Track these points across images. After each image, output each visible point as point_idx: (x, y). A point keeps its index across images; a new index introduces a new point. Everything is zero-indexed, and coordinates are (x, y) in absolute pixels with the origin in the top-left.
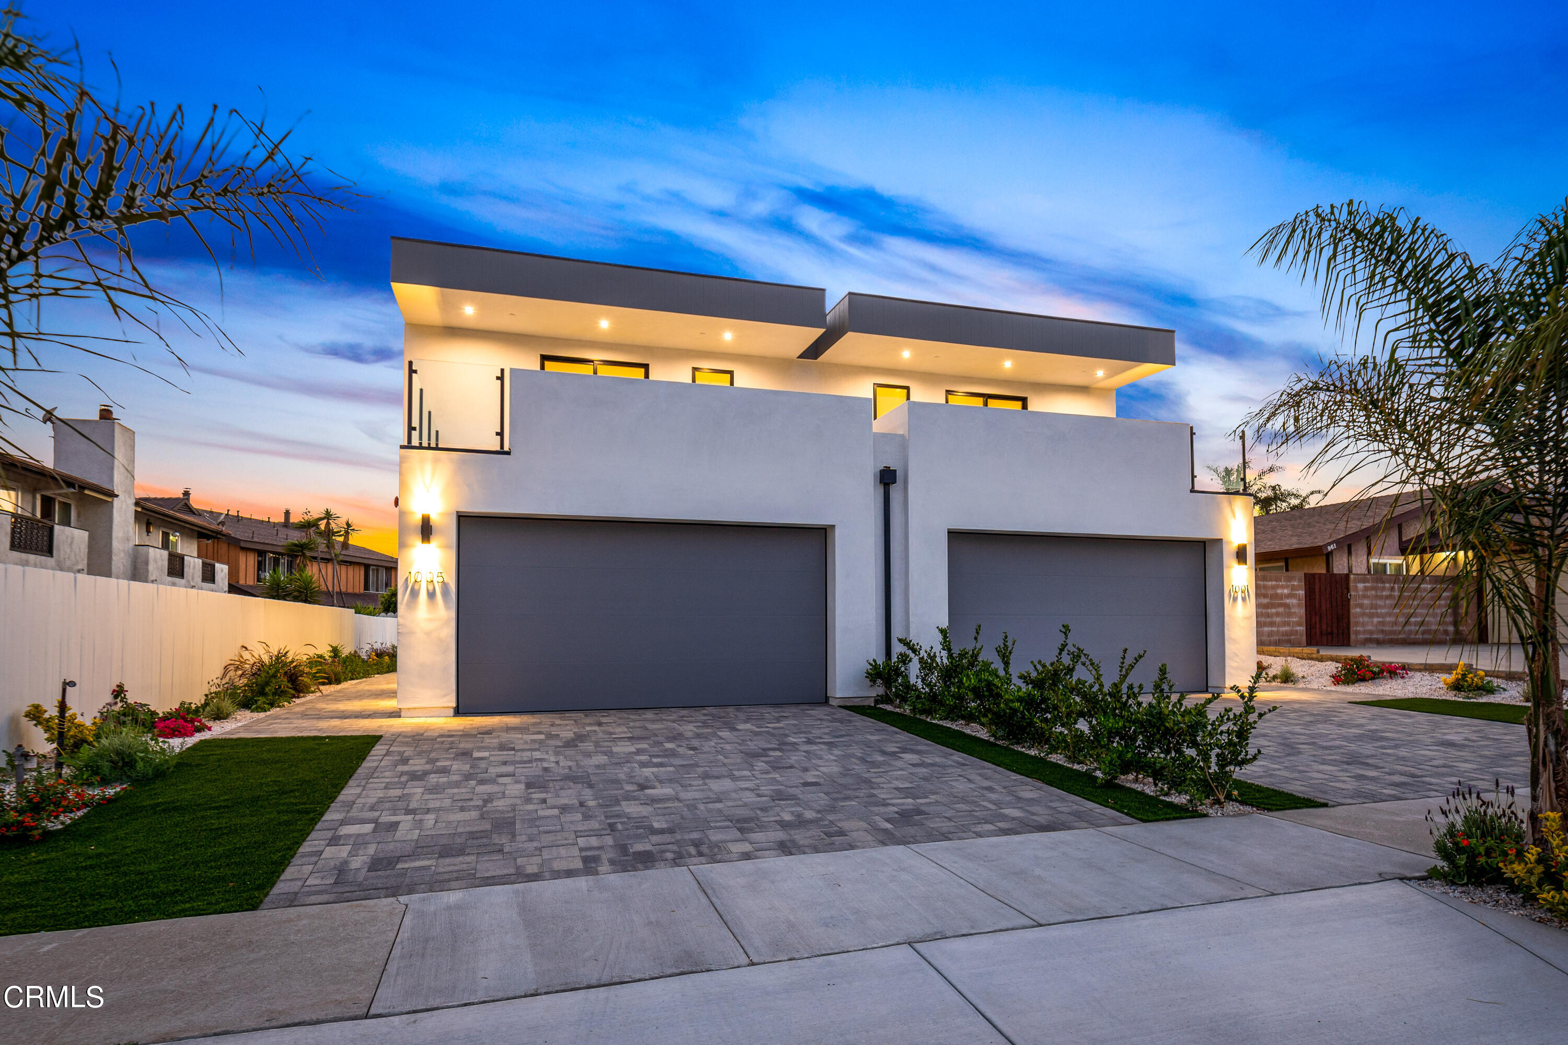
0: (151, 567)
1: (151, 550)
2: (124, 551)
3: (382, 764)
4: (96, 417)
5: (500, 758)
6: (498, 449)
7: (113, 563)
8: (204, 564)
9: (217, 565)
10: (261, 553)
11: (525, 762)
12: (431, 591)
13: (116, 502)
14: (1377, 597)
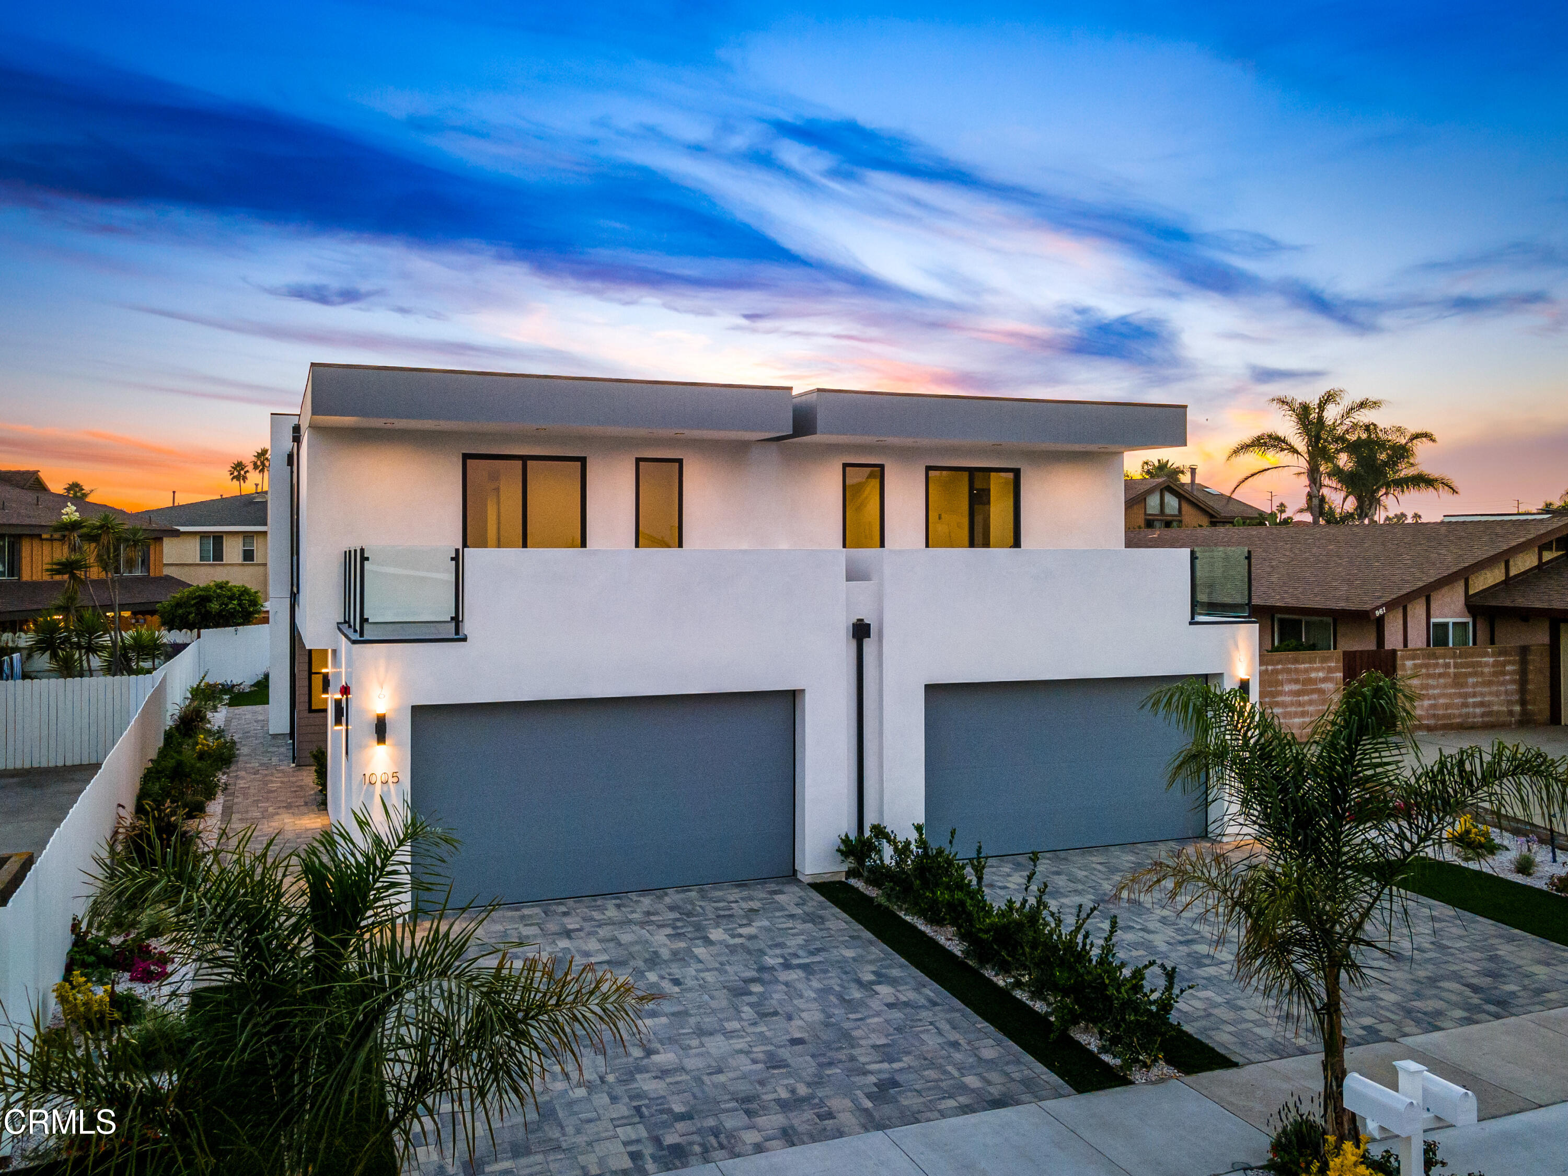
6: (453, 635)
14: (1429, 676)
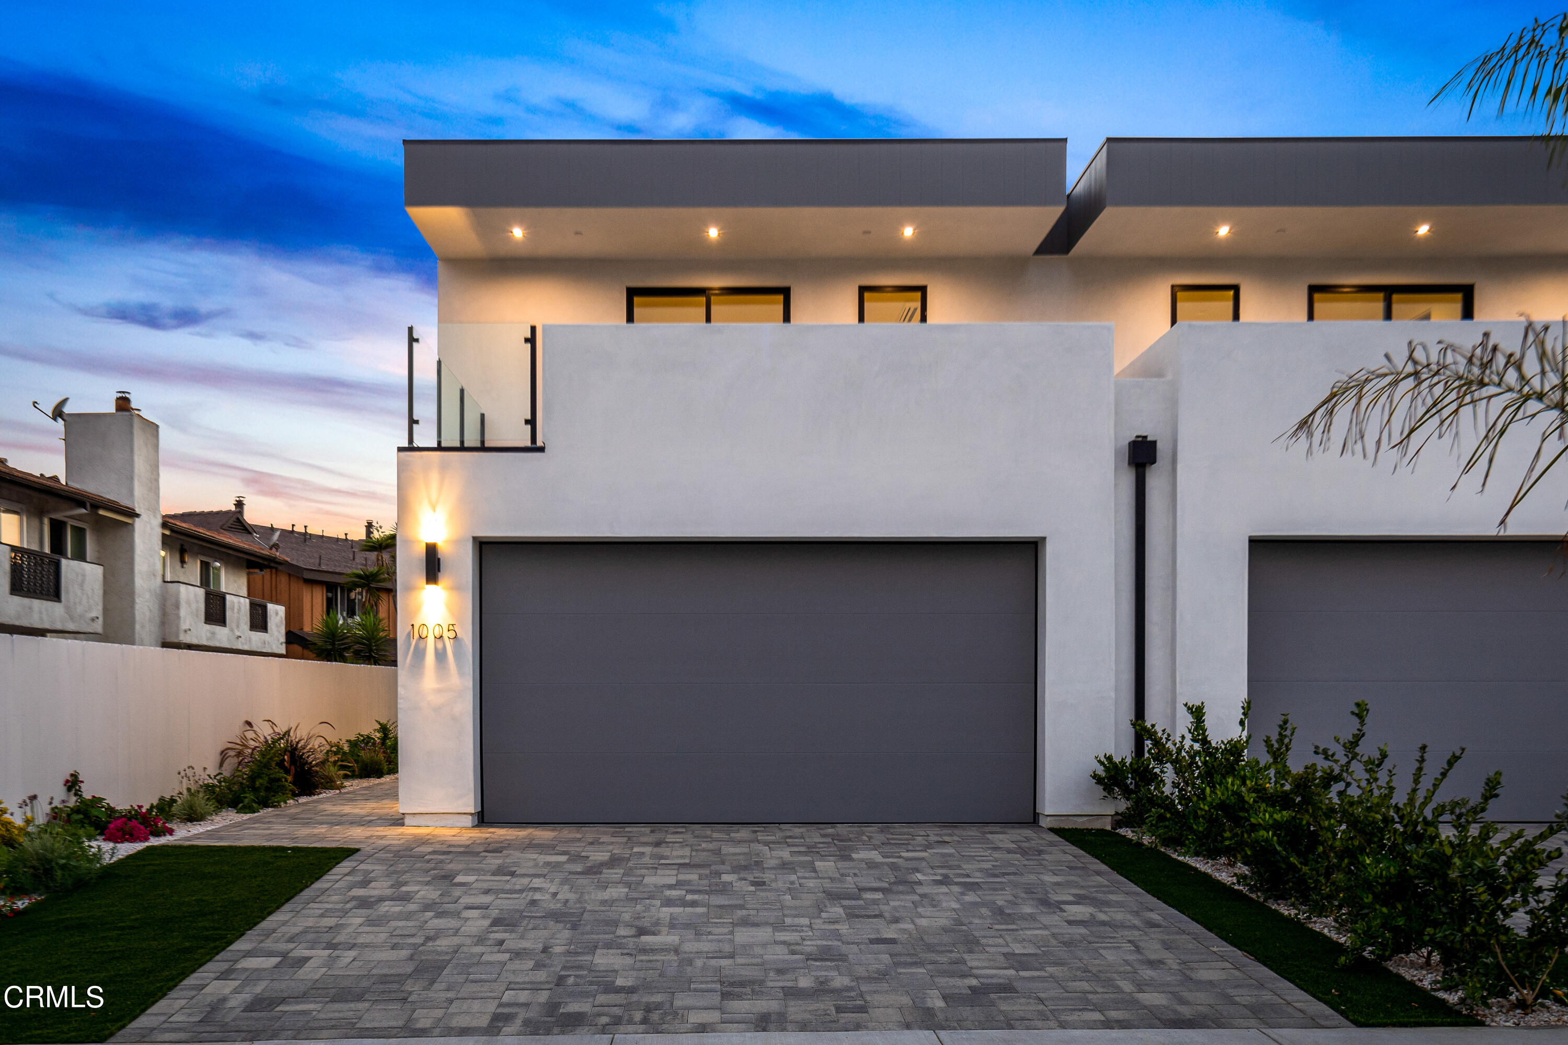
0: (183, 612)
1: (183, 588)
2: (150, 591)
3: (337, 886)
4: (112, 409)
5: (485, 886)
6: (528, 443)
7: (137, 607)
8: (252, 605)
9: (270, 607)
10: (331, 587)
11: (516, 892)
12: (440, 651)
13: (138, 524)
